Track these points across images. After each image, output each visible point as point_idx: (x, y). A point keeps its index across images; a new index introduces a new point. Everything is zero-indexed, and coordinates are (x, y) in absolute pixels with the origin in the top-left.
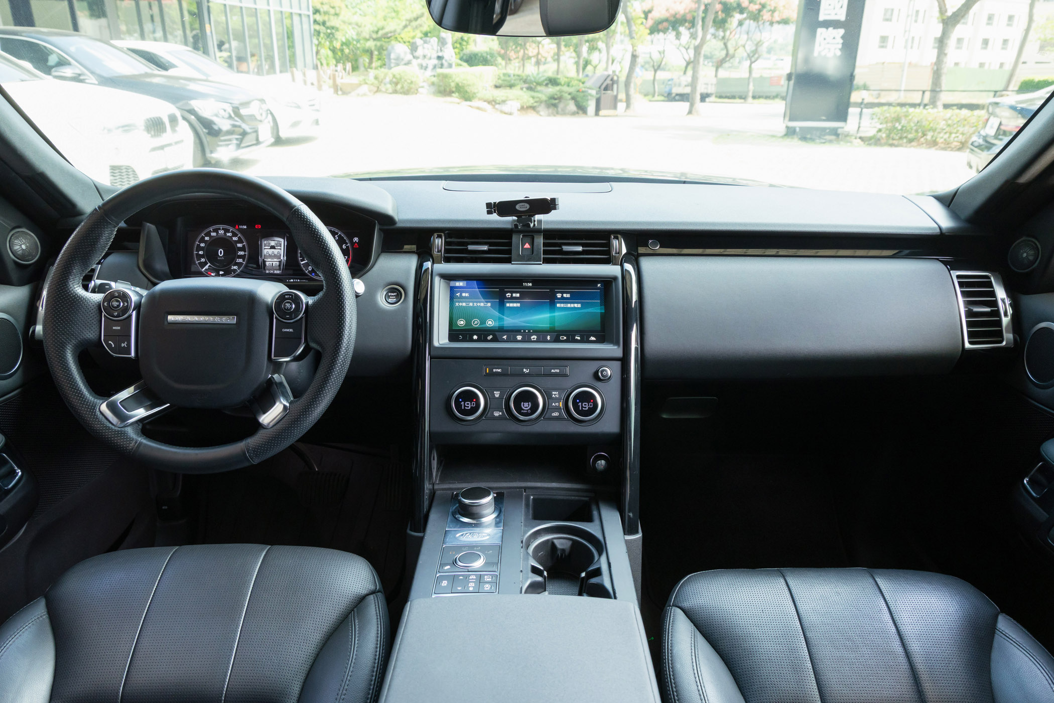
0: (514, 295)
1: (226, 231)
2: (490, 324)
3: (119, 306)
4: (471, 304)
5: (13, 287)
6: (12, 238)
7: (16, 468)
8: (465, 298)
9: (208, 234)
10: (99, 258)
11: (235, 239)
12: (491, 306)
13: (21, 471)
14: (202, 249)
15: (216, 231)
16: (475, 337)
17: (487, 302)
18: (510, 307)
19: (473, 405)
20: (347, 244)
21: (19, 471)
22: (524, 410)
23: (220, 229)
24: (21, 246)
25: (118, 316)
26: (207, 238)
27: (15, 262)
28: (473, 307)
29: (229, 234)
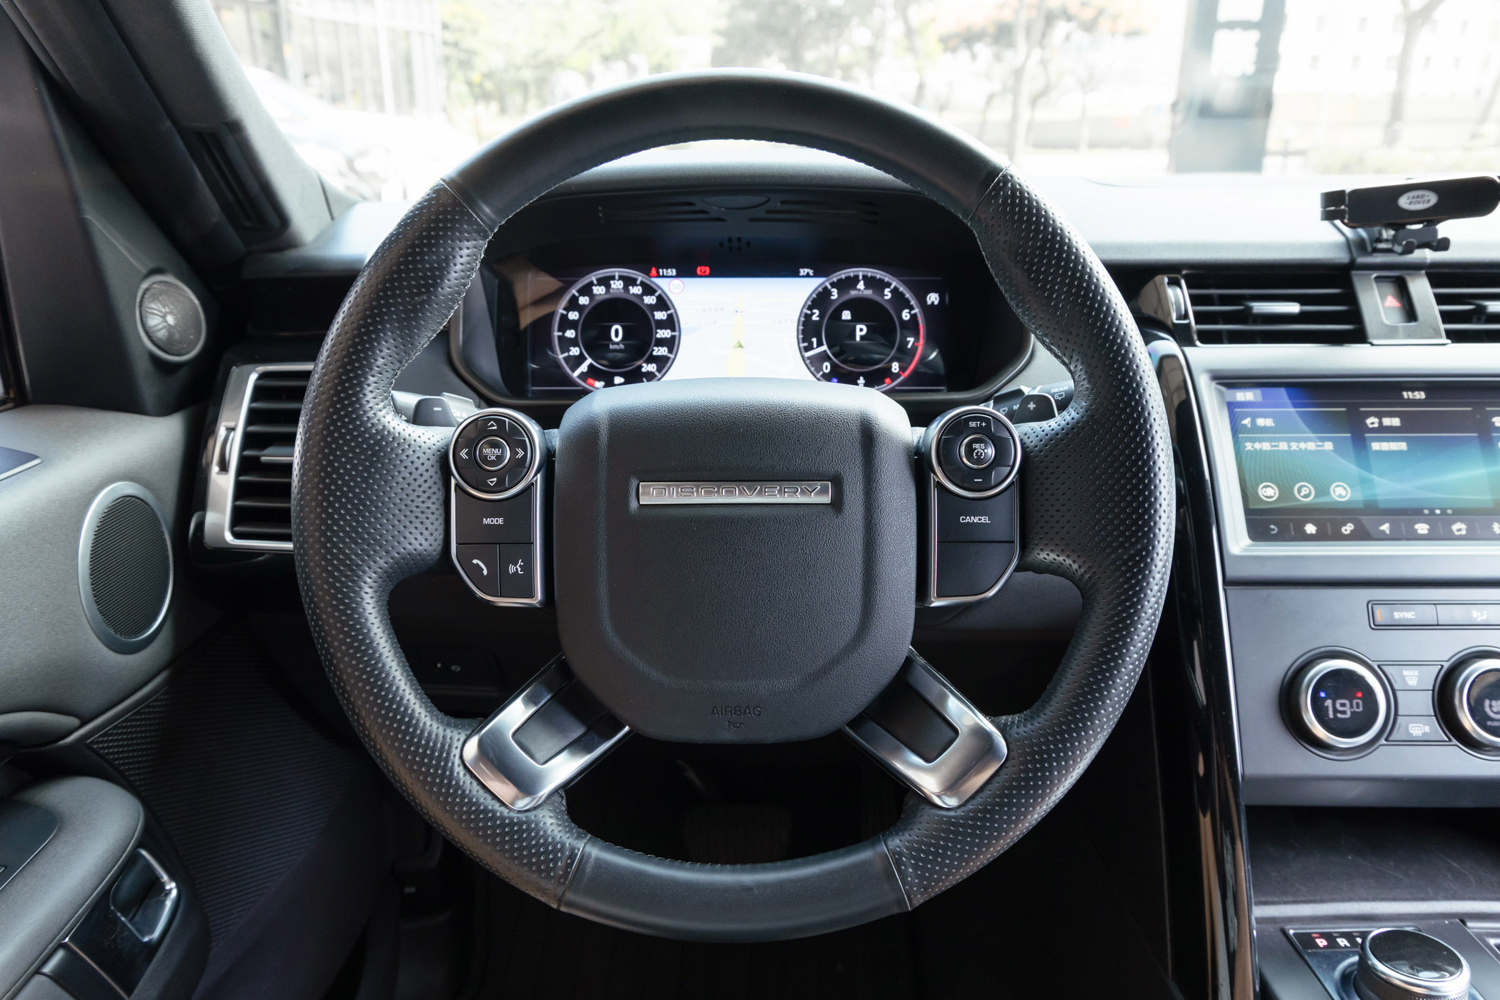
0: (1387, 422)
1: (629, 282)
2: (1340, 496)
3: (500, 458)
4: (1283, 446)
5: (136, 417)
6: (146, 296)
7: (165, 878)
8: (1265, 429)
9: (586, 290)
10: (441, 324)
11: (650, 300)
12: (1336, 450)
13: (178, 887)
14: (573, 325)
15: (605, 282)
16: (1310, 529)
17: (1323, 440)
18: (1381, 453)
19: (1358, 707)
20: (911, 308)
21: (173, 885)
22: (1493, 720)
23: (613, 278)
24: (164, 317)
25: (500, 488)
26: (584, 300)
27: (154, 359)
28: (1289, 453)
29: (636, 290)
